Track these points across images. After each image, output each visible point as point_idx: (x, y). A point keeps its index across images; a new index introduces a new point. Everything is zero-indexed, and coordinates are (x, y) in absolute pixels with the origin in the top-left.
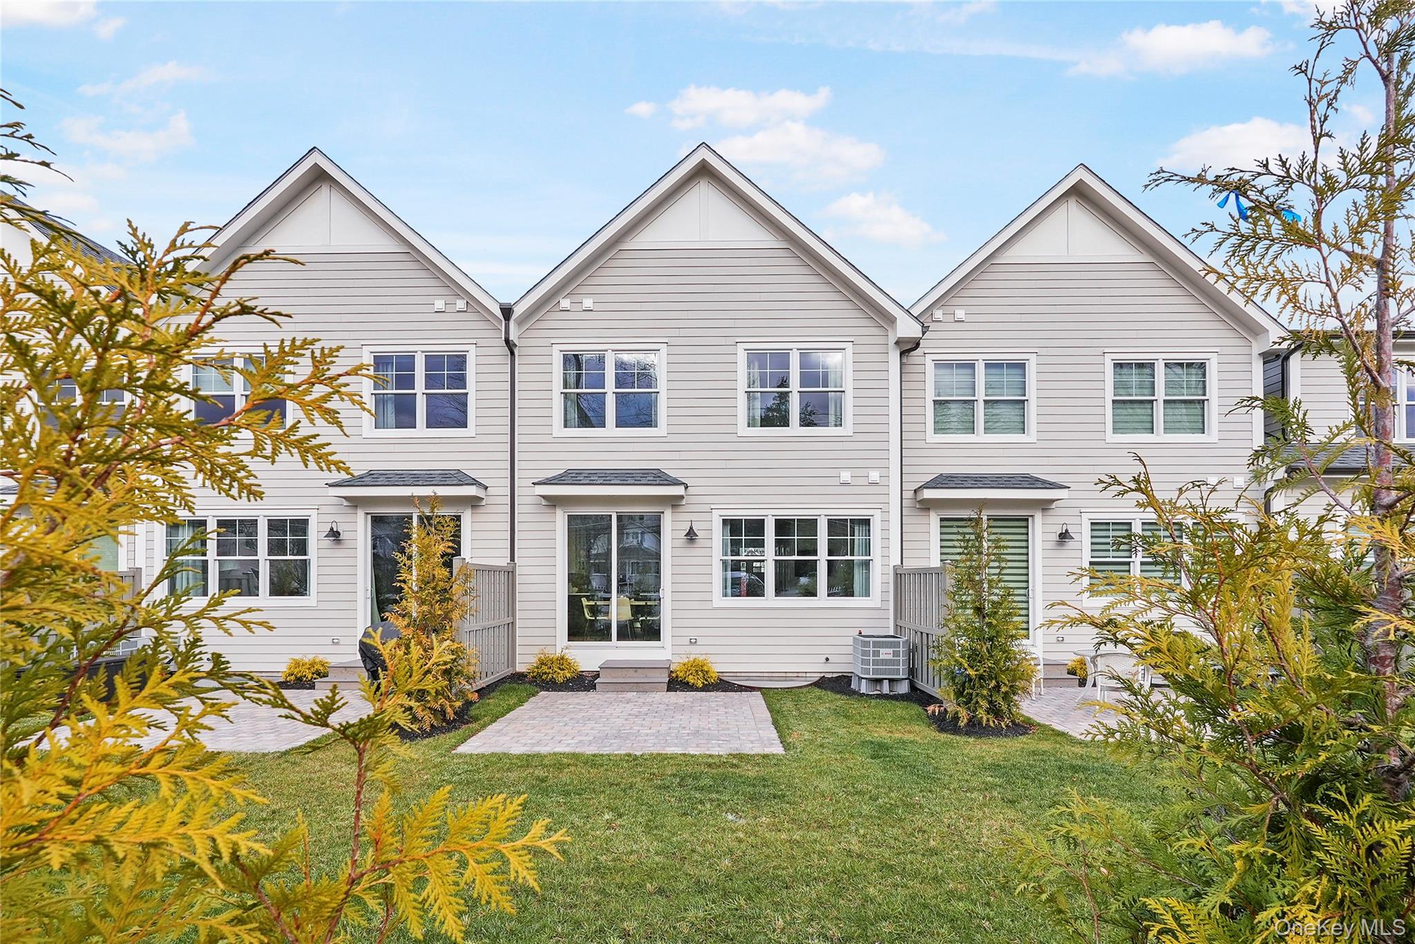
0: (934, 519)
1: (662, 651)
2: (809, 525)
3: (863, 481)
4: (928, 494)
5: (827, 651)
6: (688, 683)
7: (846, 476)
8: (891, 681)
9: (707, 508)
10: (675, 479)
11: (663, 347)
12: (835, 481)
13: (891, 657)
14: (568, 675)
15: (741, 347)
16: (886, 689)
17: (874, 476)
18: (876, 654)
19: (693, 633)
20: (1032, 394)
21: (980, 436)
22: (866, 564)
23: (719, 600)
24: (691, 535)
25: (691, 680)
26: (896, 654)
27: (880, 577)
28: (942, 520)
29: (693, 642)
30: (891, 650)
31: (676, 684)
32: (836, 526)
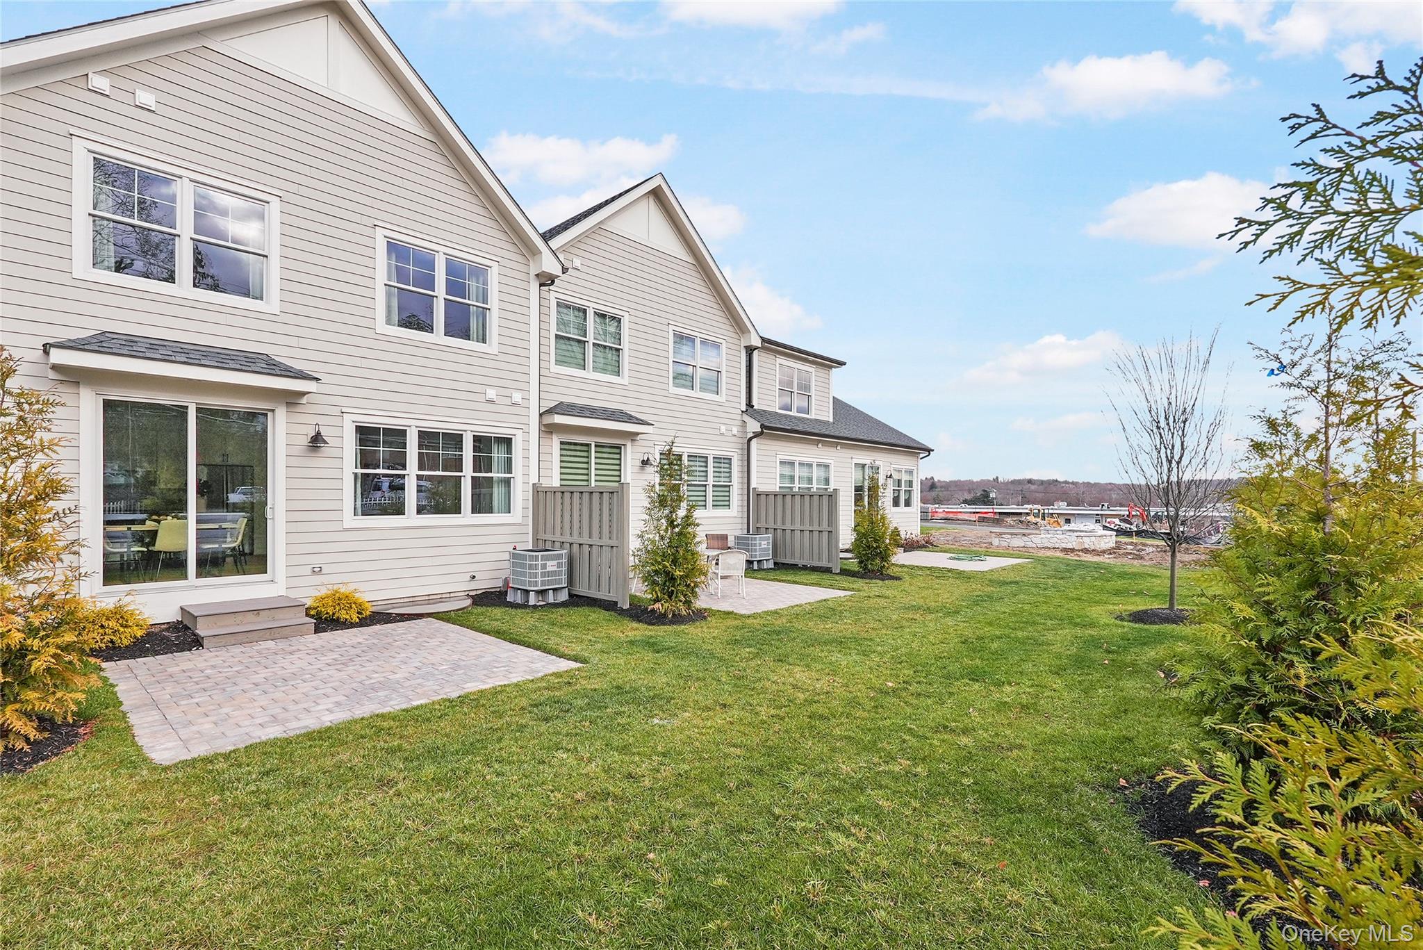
0: (556, 441)
1: (272, 585)
2: (455, 440)
3: (508, 401)
4: (559, 419)
5: (473, 569)
6: (338, 618)
7: (491, 393)
8: (554, 590)
9: (336, 411)
10: (301, 371)
11: (275, 202)
12: (481, 398)
13: (555, 568)
14: (139, 634)
15: (380, 233)
16: (551, 599)
17: (517, 397)
18: (544, 566)
19: (316, 560)
20: (625, 345)
21: (589, 374)
22: (507, 482)
23: (352, 520)
24: (317, 440)
25: (343, 615)
26: (559, 565)
27: (521, 495)
28: (562, 443)
29: (317, 572)
30: (555, 562)
31: (325, 622)
32: (482, 443)
